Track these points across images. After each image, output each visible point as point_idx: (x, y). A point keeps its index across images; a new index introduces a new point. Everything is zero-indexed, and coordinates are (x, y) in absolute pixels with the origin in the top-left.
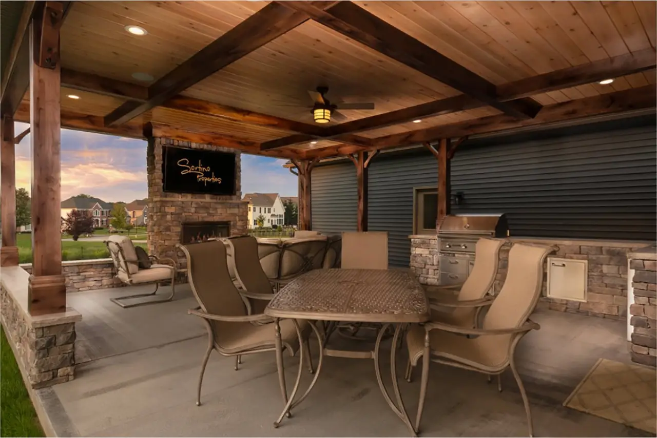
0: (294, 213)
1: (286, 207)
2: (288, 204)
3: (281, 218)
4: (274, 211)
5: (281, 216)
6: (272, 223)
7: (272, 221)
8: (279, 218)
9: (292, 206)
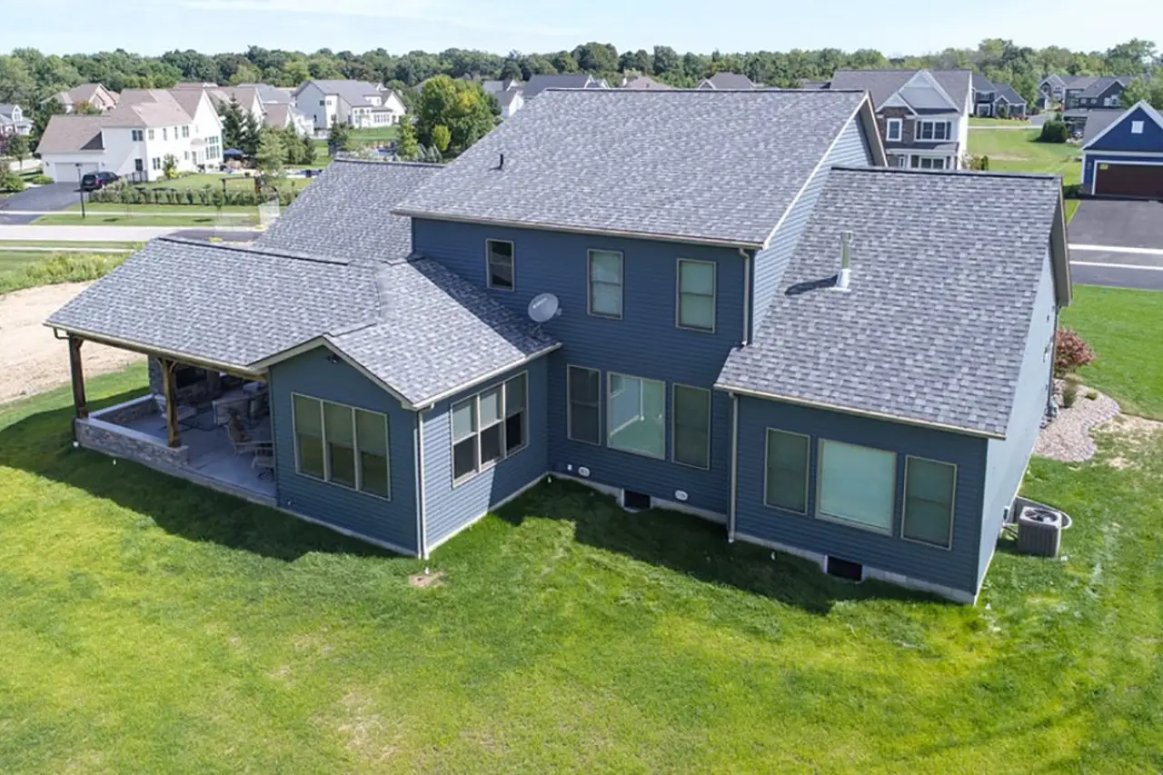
0: (245, 128)
1: (223, 118)
2: (228, 109)
3: (216, 145)
4: (197, 131)
5: (213, 139)
6: (195, 160)
7: (194, 154)
8: (209, 146)
9: (238, 114)
